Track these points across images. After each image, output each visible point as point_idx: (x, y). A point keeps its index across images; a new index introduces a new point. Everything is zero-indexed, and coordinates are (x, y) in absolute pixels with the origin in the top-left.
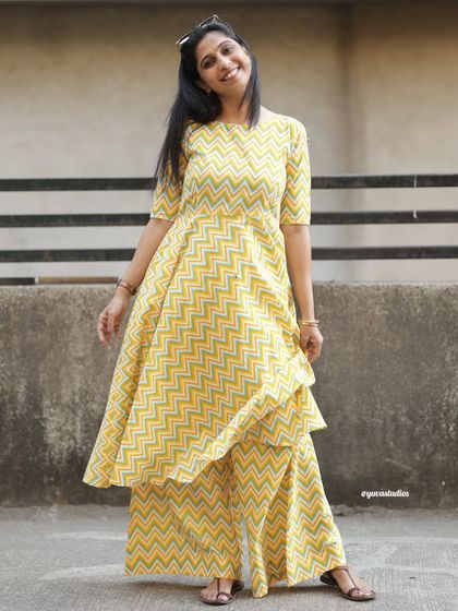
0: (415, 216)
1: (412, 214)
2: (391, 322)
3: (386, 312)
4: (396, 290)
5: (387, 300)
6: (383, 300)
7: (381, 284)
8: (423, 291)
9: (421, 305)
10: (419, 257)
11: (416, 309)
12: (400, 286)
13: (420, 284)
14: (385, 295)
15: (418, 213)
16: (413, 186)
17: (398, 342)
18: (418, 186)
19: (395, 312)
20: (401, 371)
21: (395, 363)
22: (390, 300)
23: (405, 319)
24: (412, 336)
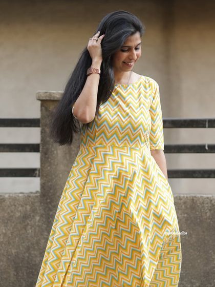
0: (207, 148)
1: (204, 146)
2: (189, 222)
3: (186, 215)
4: (193, 200)
5: (186, 207)
6: (183, 206)
7: (182, 195)
8: (211, 201)
9: (210, 210)
10: (209, 177)
11: (206, 213)
12: (195, 197)
13: (209, 196)
14: (185, 203)
15: (209, 146)
16: (205, 127)
17: (193, 236)
18: (209, 127)
19: (192, 216)
20: (195, 256)
21: (191, 251)
22: (188, 206)
23: (198, 220)
24: (203, 232)
